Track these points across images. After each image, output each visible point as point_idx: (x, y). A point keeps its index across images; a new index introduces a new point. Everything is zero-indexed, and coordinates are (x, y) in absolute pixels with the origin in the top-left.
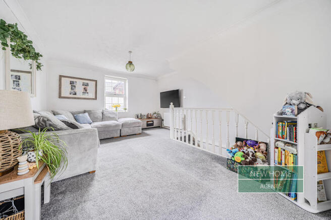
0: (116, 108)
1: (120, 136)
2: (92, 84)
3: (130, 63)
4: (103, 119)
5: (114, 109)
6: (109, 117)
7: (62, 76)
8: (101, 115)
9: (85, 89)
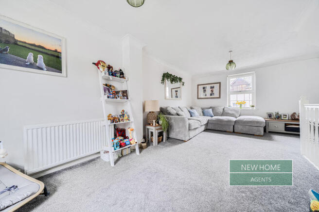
0: (241, 105)
1: (234, 132)
2: (217, 86)
4: (222, 115)
5: (239, 106)
6: (228, 113)
7: (198, 85)
8: (222, 111)
9: (212, 91)
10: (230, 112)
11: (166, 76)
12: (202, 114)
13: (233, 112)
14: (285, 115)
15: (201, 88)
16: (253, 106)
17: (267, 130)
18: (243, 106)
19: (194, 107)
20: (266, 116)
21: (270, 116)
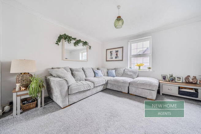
0: (139, 67)
1: (129, 93)
3: (119, 18)
4: (122, 75)
5: (138, 68)
6: (127, 74)
7: (107, 50)
8: (122, 72)
9: (117, 55)
10: (129, 73)
11: (64, 37)
12: (106, 74)
13: (132, 73)
14: (179, 78)
15: (109, 52)
16: (150, 68)
17: (161, 93)
18: (141, 68)
19: (100, 68)
20: (161, 78)
21: (164, 78)
